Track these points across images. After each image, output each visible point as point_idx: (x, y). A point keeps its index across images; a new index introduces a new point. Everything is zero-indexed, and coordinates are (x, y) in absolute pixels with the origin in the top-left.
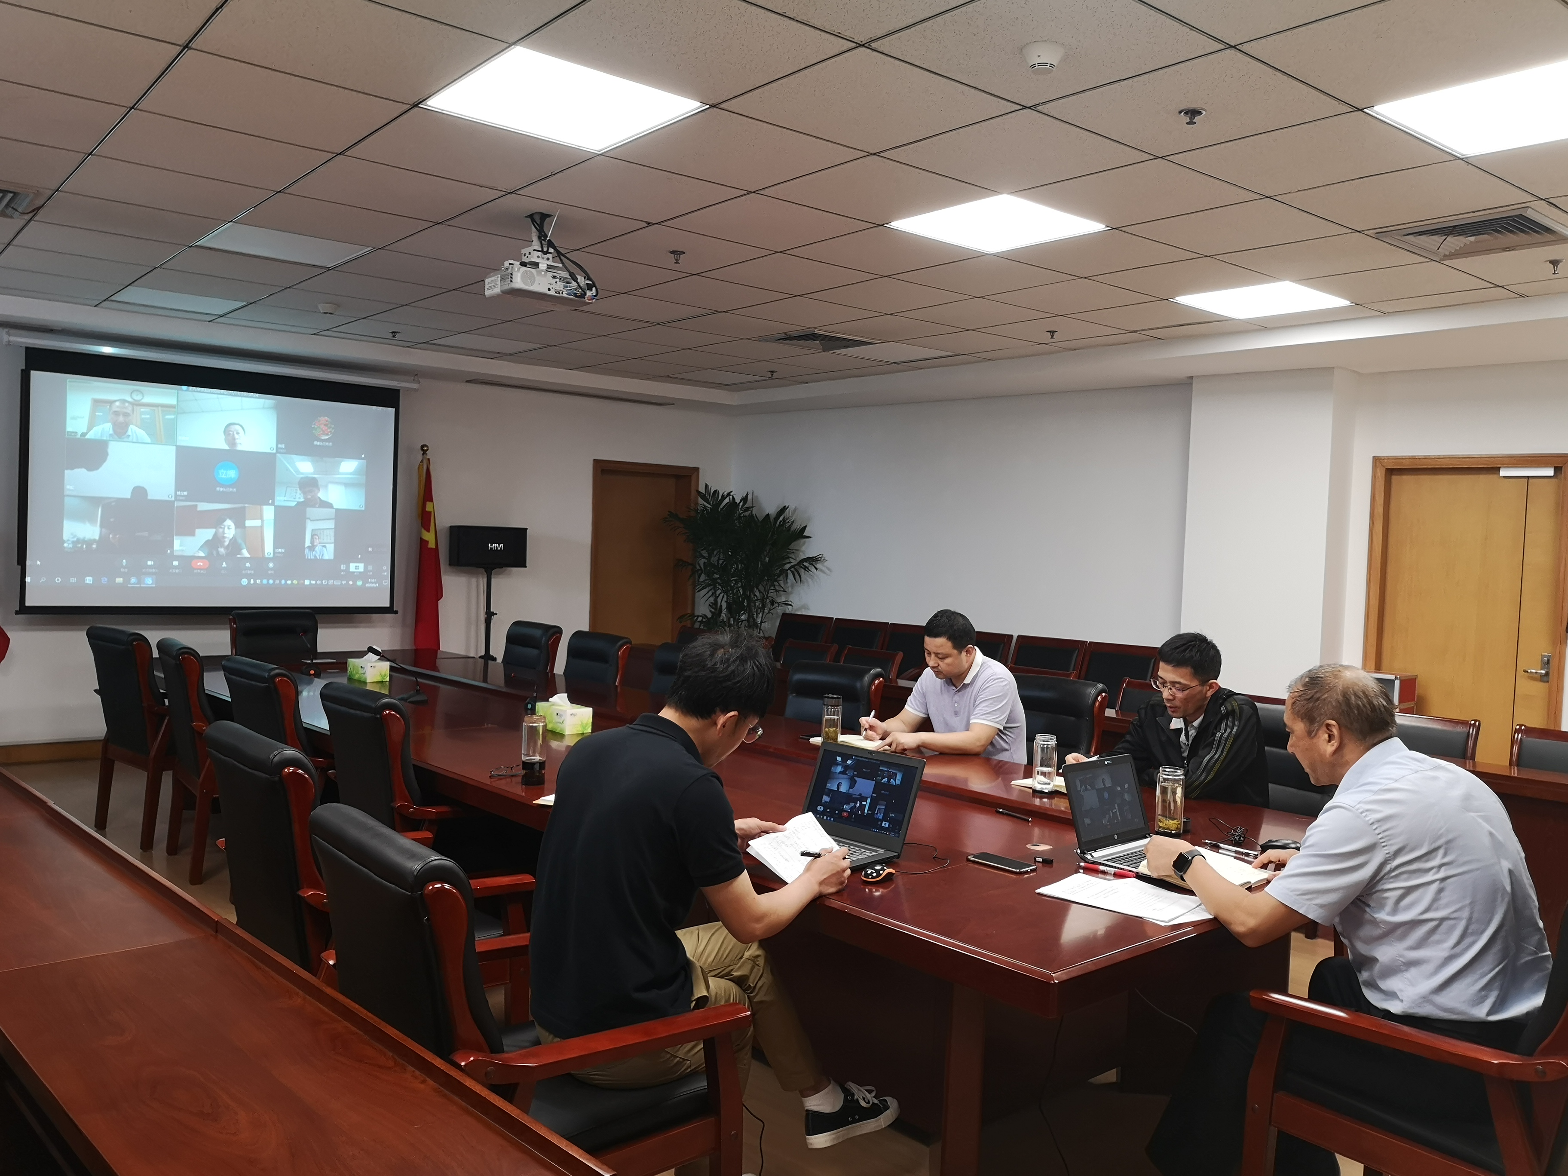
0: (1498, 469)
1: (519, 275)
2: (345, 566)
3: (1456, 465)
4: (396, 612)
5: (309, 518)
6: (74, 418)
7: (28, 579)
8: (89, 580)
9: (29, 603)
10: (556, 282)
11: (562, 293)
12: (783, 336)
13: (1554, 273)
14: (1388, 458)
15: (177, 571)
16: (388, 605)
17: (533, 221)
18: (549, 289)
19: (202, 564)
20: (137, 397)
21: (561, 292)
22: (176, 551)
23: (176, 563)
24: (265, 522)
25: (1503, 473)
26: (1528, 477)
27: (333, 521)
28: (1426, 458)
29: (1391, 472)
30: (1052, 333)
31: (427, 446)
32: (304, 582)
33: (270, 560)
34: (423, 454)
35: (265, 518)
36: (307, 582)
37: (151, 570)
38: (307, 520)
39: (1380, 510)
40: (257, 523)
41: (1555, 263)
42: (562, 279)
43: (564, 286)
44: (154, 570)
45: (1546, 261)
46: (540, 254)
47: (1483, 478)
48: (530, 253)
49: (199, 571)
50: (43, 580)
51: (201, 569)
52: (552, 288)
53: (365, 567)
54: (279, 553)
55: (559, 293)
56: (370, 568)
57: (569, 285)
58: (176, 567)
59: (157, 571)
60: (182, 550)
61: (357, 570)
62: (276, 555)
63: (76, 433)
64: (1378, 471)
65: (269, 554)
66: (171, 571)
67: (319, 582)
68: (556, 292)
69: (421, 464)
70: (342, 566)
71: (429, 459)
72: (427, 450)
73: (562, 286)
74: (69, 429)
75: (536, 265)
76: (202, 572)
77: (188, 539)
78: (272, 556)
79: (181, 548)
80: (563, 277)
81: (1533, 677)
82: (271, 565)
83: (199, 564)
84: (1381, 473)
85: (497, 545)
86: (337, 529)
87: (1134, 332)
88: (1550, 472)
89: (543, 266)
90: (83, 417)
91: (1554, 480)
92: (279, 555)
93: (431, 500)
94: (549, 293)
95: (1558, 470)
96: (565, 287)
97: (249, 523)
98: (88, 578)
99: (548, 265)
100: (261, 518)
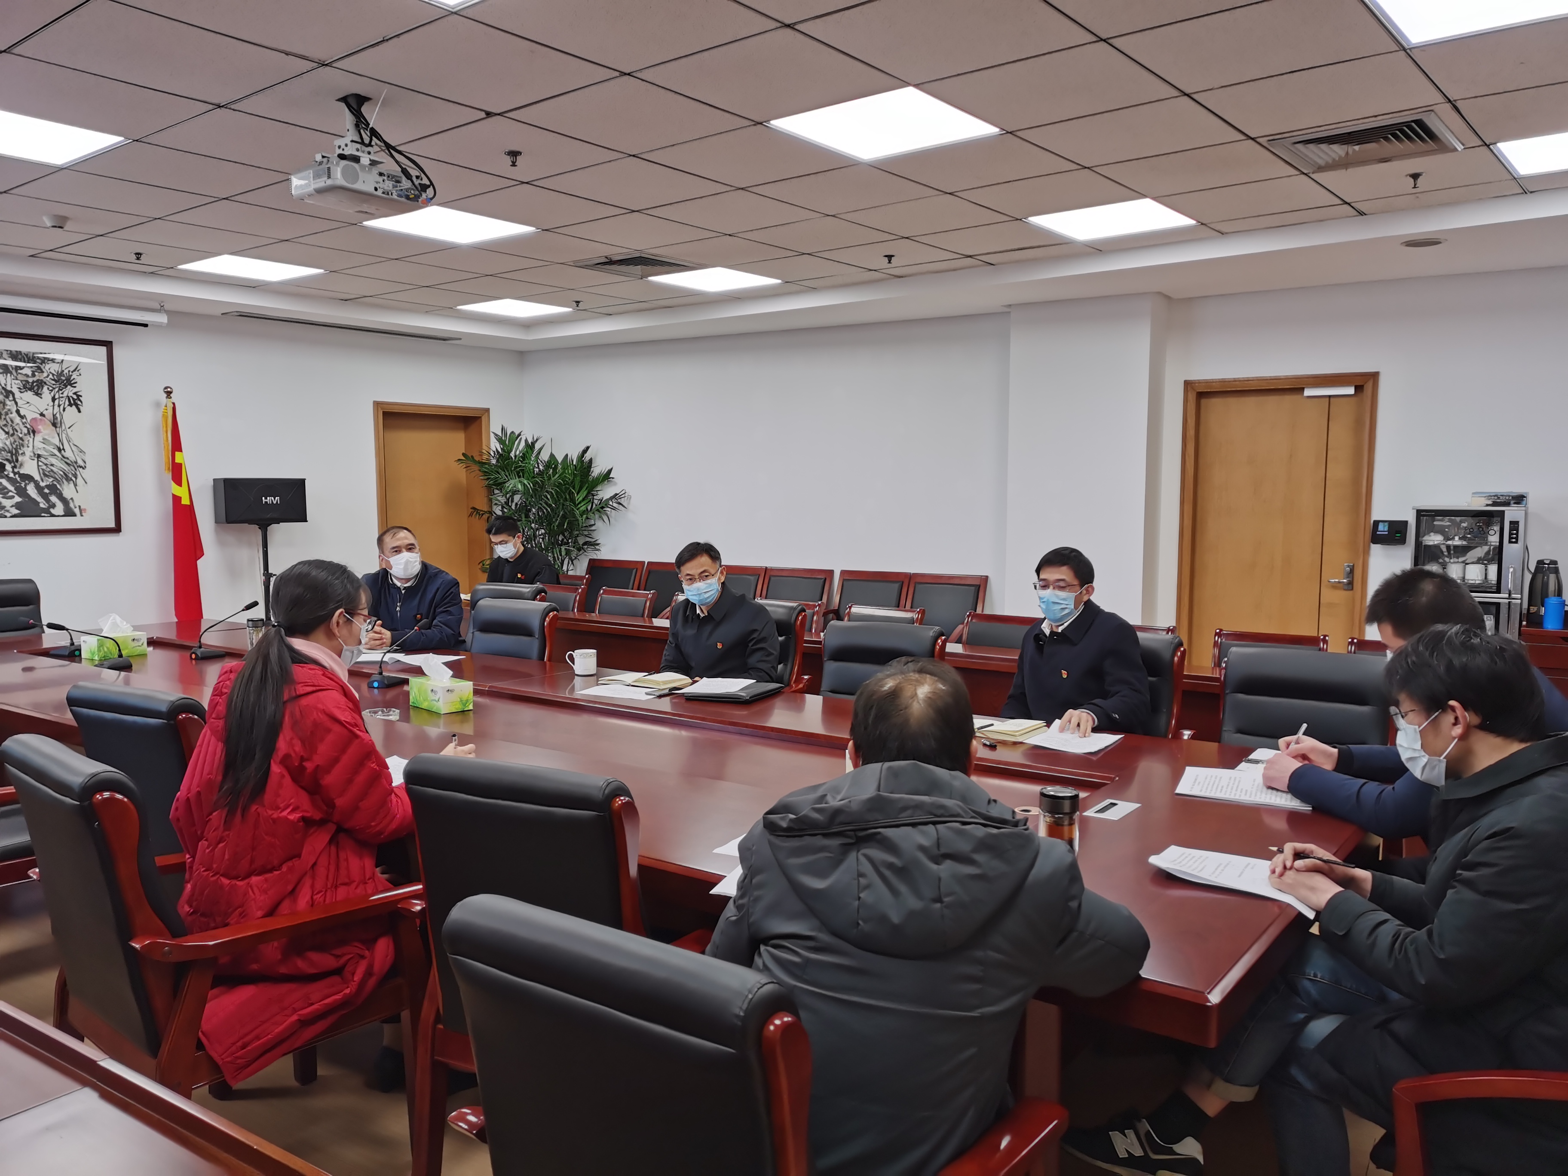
0: (1302, 389)
1: (339, 169)
3: (1263, 386)
10: (383, 181)
11: (392, 194)
12: (604, 260)
13: (1415, 187)
14: (1199, 382)
17: (349, 106)
18: (376, 189)
21: (390, 193)
25: (1308, 392)
26: (1330, 397)
28: (1235, 380)
29: (1201, 395)
30: (890, 257)
31: (170, 388)
34: (166, 398)
39: (1191, 432)
41: (1415, 176)
42: (390, 177)
43: (393, 185)
45: (1407, 176)
46: (358, 146)
47: (1288, 399)
48: (346, 145)
52: (380, 187)
55: (388, 194)
57: (398, 184)
64: (1189, 394)
68: (383, 193)
71: (174, 403)
72: (171, 392)
73: (391, 185)
75: (356, 159)
80: (391, 175)
81: (1335, 586)
84: (1192, 397)
85: (273, 498)
87: (970, 256)
88: (1351, 391)
89: (365, 160)
91: (1354, 399)
93: (181, 450)
94: (375, 193)
95: (1359, 389)
96: (394, 187)
99: (370, 160)
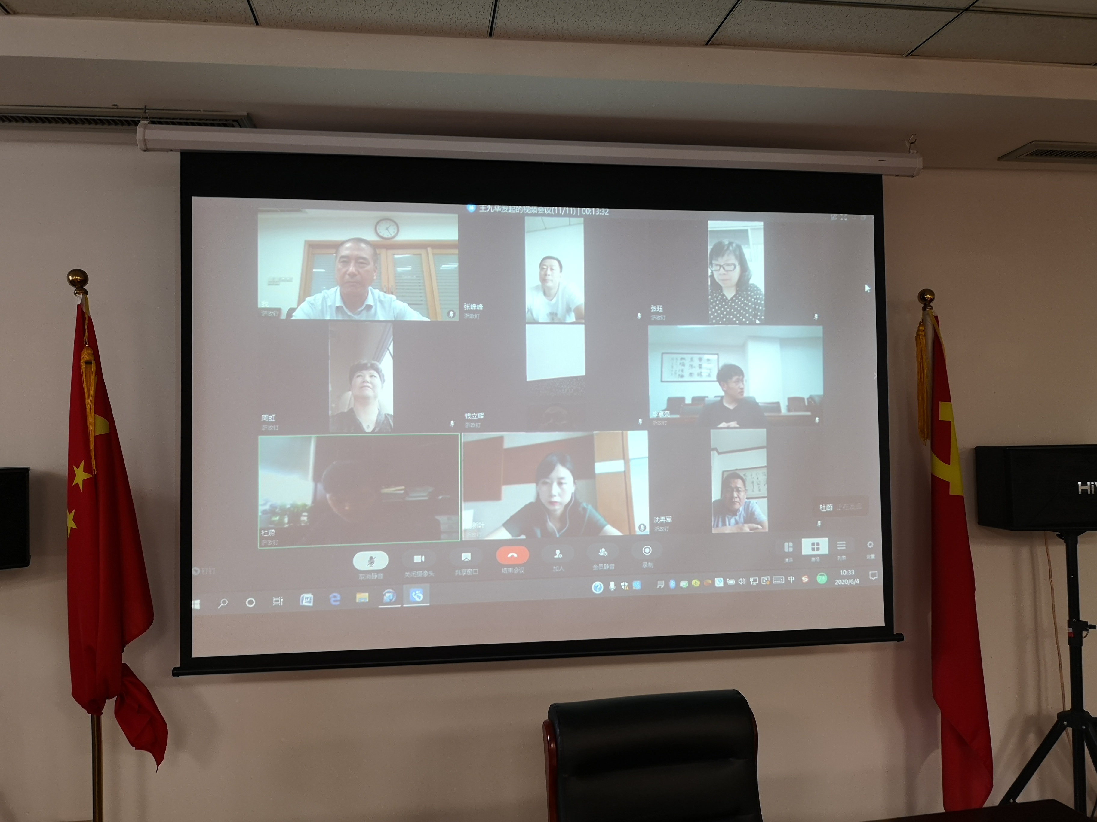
2: (791, 544)
4: (899, 638)
5: (715, 449)
6: (273, 282)
7: (196, 605)
8: (307, 600)
9: (197, 652)
15: (470, 571)
16: (882, 624)
19: (515, 555)
20: (387, 232)
22: (465, 530)
23: (466, 556)
24: (632, 463)
27: (764, 452)
31: (931, 292)
32: (714, 582)
33: (644, 539)
34: (924, 309)
35: (631, 455)
36: (719, 583)
37: (420, 574)
38: (712, 452)
40: (617, 466)
44: (426, 573)
49: (510, 570)
50: (223, 603)
51: (513, 566)
53: (832, 545)
54: (662, 524)
56: (842, 545)
58: (467, 565)
59: (432, 574)
60: (478, 530)
61: (816, 553)
62: (657, 528)
63: (279, 310)
65: (642, 527)
66: (458, 572)
67: (742, 581)
69: (922, 328)
70: (786, 544)
71: (936, 318)
72: (932, 300)
74: (263, 303)
76: (516, 571)
77: (488, 507)
78: (647, 531)
79: (475, 525)
82: (647, 550)
83: (509, 555)
86: (771, 468)
90: (290, 280)
92: (661, 529)
93: (947, 398)
97: (601, 468)
98: (305, 596)
100: (624, 456)
